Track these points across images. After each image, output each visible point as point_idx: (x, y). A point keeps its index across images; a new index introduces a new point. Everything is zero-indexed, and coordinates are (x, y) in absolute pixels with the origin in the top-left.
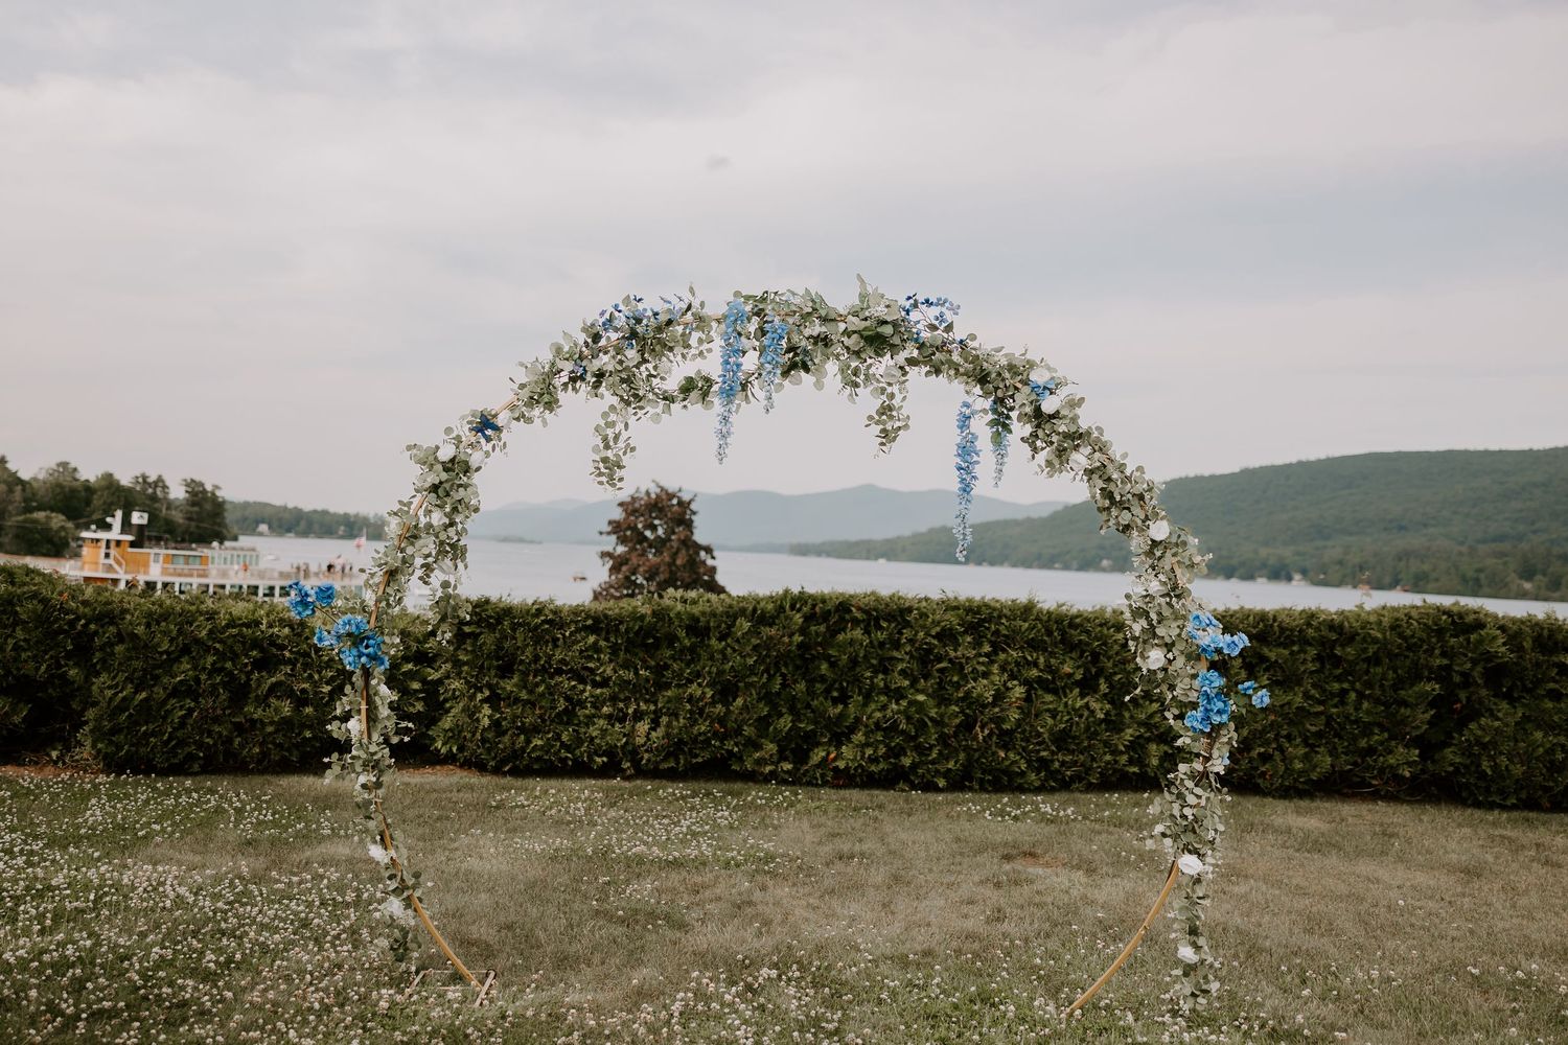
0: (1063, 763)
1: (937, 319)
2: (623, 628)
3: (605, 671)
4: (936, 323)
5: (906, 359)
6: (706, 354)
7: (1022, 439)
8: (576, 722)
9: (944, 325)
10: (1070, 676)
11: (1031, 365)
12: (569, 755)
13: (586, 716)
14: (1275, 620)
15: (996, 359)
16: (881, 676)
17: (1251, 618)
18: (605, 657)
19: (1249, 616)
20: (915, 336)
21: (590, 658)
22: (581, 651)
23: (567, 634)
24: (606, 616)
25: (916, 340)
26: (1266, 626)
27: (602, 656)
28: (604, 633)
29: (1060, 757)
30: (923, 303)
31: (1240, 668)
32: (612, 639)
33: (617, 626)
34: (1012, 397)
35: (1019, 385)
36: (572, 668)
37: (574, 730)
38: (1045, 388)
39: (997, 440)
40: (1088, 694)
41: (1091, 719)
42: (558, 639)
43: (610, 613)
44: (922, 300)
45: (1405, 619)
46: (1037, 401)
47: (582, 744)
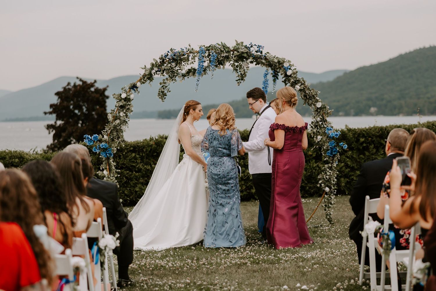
0: (310, 188)
2: (145, 150)
3: (139, 166)
7: (282, 81)
8: (129, 186)
10: (311, 155)
11: (284, 61)
12: (128, 199)
13: (134, 184)
14: (386, 129)
15: (274, 60)
16: (242, 161)
17: (377, 129)
18: (139, 161)
19: (376, 129)
20: (252, 55)
21: (133, 162)
22: (130, 160)
23: (124, 153)
24: (138, 146)
26: (382, 132)
27: (138, 161)
28: (137, 152)
29: (309, 185)
31: (373, 148)
32: (141, 154)
33: (142, 149)
35: (281, 67)
36: (127, 166)
37: (129, 189)
38: (288, 68)
40: (318, 162)
41: (319, 171)
42: (121, 156)
43: (139, 145)
44: (253, 45)
45: (431, 126)
46: (286, 72)
47: (132, 194)
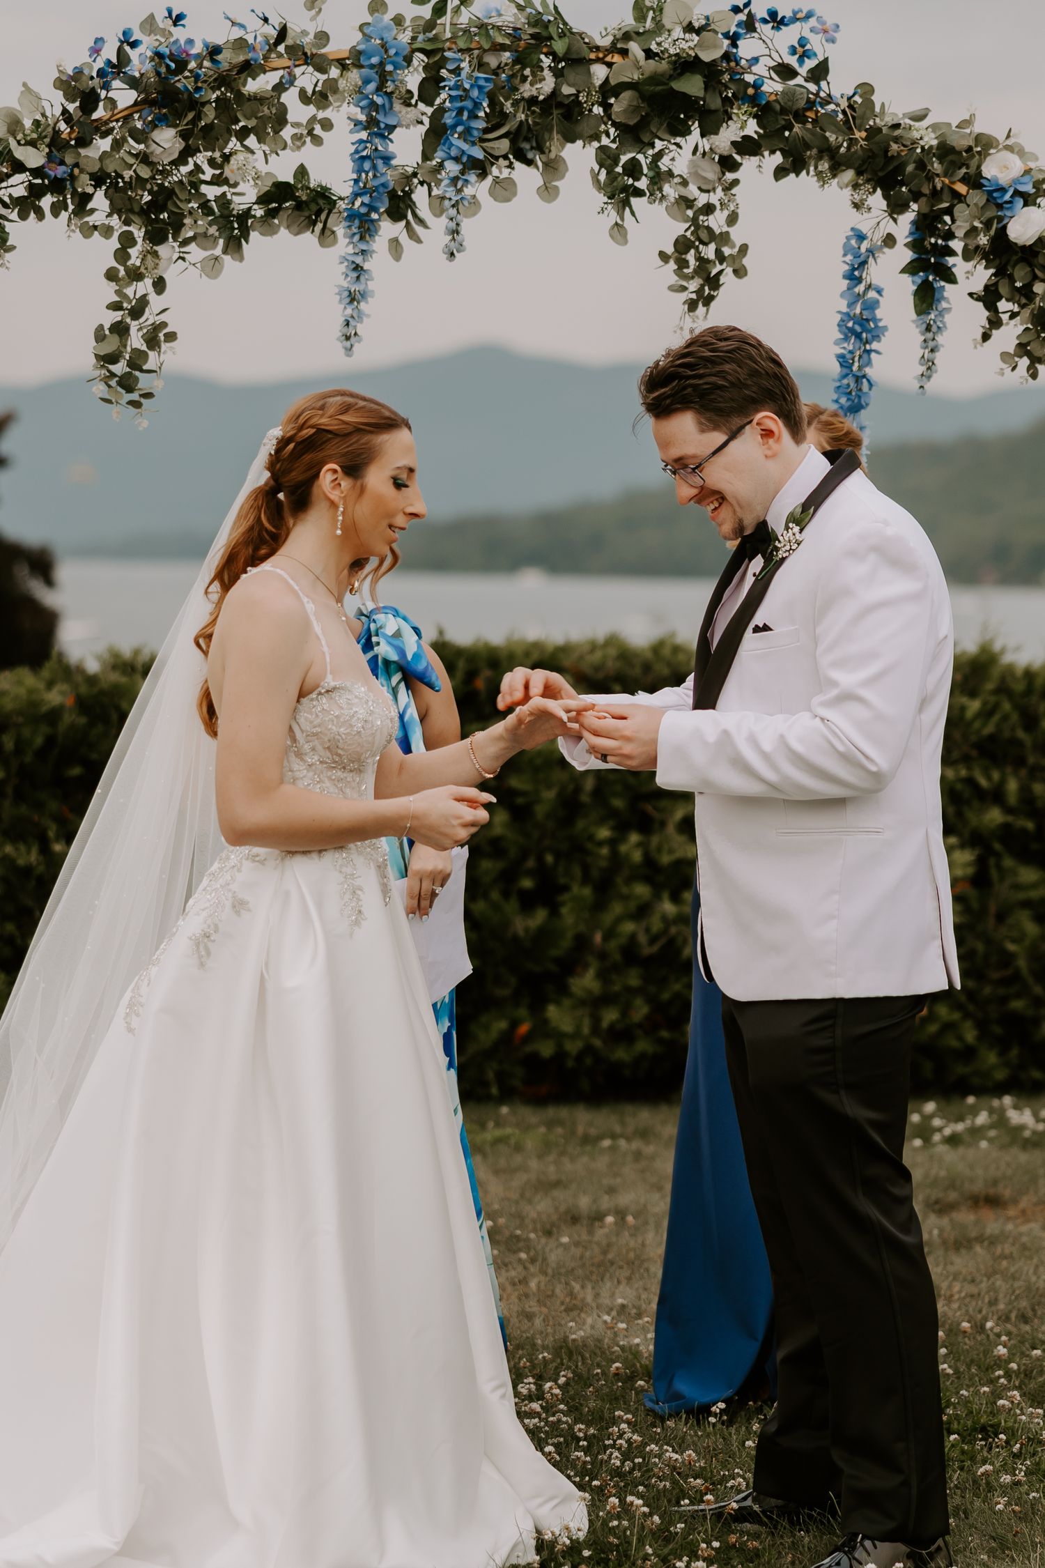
1: (793, 51)
4: (792, 61)
5: (734, 143)
6: (318, 130)
7: (971, 295)
9: (810, 64)
11: (985, 144)
15: (916, 135)
20: (751, 91)
25: (753, 100)
30: (765, 21)
34: (949, 211)
35: (961, 188)
38: (1017, 193)
39: (926, 298)
44: (760, 11)
46: (1000, 219)
